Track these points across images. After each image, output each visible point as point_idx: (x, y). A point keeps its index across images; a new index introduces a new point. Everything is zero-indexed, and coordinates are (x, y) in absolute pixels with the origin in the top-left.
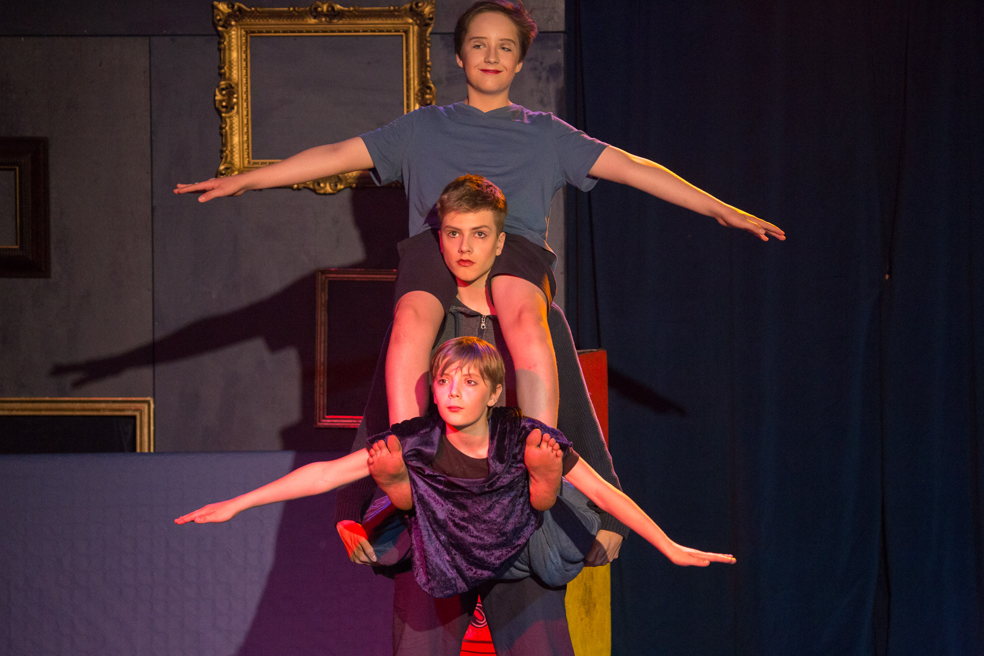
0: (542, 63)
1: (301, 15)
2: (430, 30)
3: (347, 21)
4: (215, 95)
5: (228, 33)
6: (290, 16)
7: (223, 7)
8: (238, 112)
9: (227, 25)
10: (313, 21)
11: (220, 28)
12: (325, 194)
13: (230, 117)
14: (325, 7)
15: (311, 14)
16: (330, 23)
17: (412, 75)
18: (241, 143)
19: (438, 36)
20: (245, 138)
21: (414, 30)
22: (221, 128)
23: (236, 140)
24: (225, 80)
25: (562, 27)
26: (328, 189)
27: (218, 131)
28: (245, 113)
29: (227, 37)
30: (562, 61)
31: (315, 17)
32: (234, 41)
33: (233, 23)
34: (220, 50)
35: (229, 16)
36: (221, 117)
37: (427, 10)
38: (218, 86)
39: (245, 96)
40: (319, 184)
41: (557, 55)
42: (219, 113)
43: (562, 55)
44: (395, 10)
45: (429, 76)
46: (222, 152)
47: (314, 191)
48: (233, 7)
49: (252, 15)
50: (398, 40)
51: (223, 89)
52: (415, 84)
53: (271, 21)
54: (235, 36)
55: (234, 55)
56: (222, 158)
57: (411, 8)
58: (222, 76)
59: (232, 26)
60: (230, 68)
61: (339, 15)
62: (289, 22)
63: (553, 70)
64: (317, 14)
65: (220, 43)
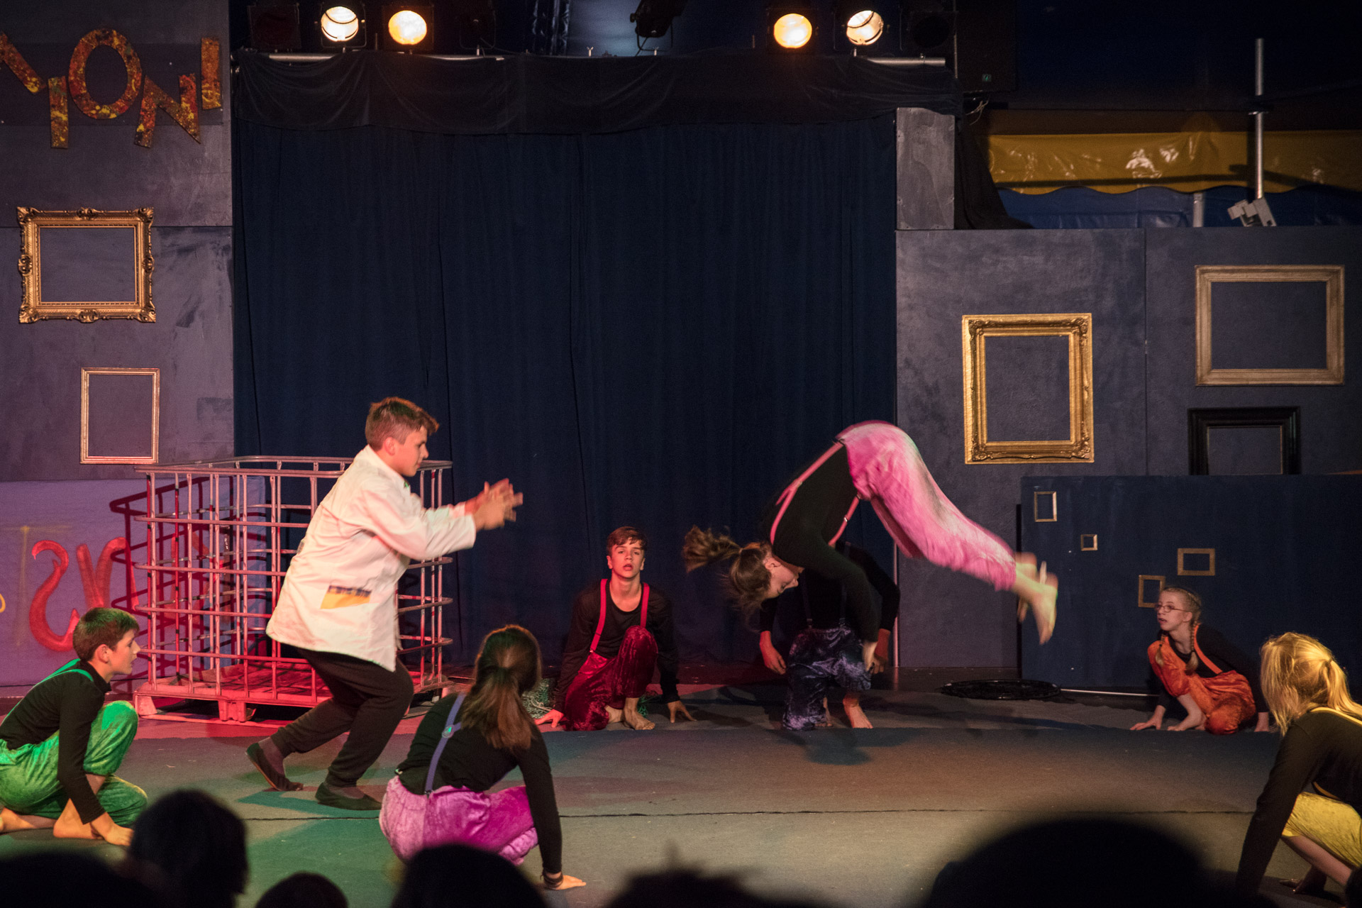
0: (219, 245)
1: (71, 216)
2: (150, 225)
3: (100, 219)
4: (18, 263)
5: (26, 226)
6: (64, 216)
7: (23, 210)
8: (32, 274)
9: (25, 221)
10: (79, 219)
11: (21, 223)
12: (86, 323)
13: (28, 276)
14: (86, 211)
15: (77, 214)
16: (89, 220)
17: (139, 252)
18: (35, 292)
19: (155, 229)
20: (37, 289)
21: (141, 225)
22: (22, 283)
23: (31, 290)
24: (24, 254)
25: (230, 223)
26: (89, 320)
27: (20, 285)
28: (37, 274)
29: (26, 228)
30: (231, 243)
31: (80, 217)
32: (30, 231)
33: (30, 220)
34: (21, 236)
35: (27, 216)
36: (22, 276)
37: (149, 213)
38: (20, 258)
39: (37, 264)
40: (83, 317)
41: (228, 240)
42: (21, 273)
43: (231, 240)
44: (129, 213)
45: (150, 252)
46: (23, 297)
47: (80, 321)
48: (29, 210)
49: (41, 215)
50: (131, 232)
51: (23, 260)
52: (141, 257)
53: (53, 219)
54: (31, 228)
55: (30, 239)
56: (22, 301)
57: (139, 212)
58: (22, 252)
59: (28, 221)
60: (28, 247)
61: (95, 215)
62: (64, 219)
63: (225, 249)
64: (81, 215)
65: (21, 232)
